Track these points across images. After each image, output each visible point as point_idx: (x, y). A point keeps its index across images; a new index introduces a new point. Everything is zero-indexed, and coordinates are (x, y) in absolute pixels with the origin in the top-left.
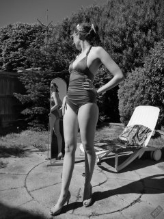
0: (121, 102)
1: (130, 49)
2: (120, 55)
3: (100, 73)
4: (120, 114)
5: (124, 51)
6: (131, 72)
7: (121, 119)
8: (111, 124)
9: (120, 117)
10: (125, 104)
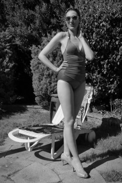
0: (35, 77)
1: (44, 5)
2: (32, 12)
3: (4, 37)
4: (35, 93)
5: (37, 8)
6: (46, 36)
7: (37, 99)
8: (28, 106)
9: (35, 96)
10: (40, 80)
